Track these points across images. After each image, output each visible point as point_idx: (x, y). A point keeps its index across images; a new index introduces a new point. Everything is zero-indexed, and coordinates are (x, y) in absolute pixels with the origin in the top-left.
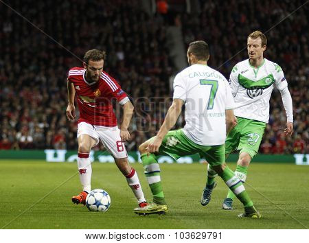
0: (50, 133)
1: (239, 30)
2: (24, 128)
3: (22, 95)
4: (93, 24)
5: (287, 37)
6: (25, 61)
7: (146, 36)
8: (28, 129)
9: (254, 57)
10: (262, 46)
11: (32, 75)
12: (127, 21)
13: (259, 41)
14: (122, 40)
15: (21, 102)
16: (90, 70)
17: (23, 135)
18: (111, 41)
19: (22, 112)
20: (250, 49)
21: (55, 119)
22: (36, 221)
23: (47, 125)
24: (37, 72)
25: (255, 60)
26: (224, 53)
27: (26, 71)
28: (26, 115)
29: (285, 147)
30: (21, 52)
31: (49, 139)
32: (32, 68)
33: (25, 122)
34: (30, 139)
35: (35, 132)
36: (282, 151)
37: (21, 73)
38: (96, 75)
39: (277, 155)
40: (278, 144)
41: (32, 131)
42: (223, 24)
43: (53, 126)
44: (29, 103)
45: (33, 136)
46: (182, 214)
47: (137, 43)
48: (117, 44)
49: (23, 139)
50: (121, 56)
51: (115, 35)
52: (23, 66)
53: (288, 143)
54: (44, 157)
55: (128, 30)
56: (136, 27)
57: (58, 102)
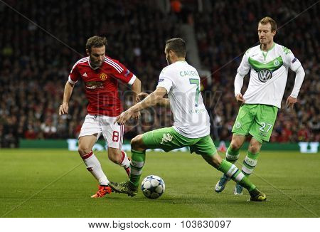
0: (72, 124)
1: (247, 27)
2: (48, 120)
3: (46, 88)
4: (112, 22)
5: (292, 34)
6: (49, 57)
7: (160, 33)
8: (52, 120)
9: (265, 41)
10: (272, 31)
11: (55, 70)
12: (143, 20)
13: (269, 26)
14: (138, 37)
15: (45, 95)
16: (93, 56)
17: (47, 125)
18: (128, 38)
19: (46, 104)
20: (260, 35)
21: (76, 111)
22: (60, 205)
23: (69, 117)
24: (60, 67)
25: (265, 45)
26: (233, 48)
27: (49, 66)
28: (50, 107)
29: (290, 137)
30: (45, 48)
31: (71, 130)
32: (56, 63)
33: (49, 114)
34: (54, 130)
35: (58, 123)
36: (287, 139)
37: (46, 68)
38: (99, 60)
39: (283, 144)
40: (284, 133)
41: (55, 122)
42: (232, 22)
43: (75, 117)
44: (53, 96)
45: (57, 127)
46: (194, 199)
47: (153, 39)
48: (134, 41)
49: (47, 130)
50: (137, 52)
51: (132, 32)
52: (47, 62)
53: (293, 133)
54: (66, 146)
55: (144, 28)
56: (151, 25)
57: (80, 95)
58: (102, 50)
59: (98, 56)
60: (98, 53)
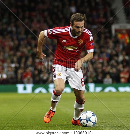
8: (3, 68)
11: (5, 26)
21: (23, 60)
23: (17, 65)
24: (8, 24)
32: (5, 21)
35: (8, 71)
38: (79, 31)
43: (22, 65)
44: (3, 48)
57: (26, 47)
58: (82, 23)
59: (78, 27)
60: (79, 26)
